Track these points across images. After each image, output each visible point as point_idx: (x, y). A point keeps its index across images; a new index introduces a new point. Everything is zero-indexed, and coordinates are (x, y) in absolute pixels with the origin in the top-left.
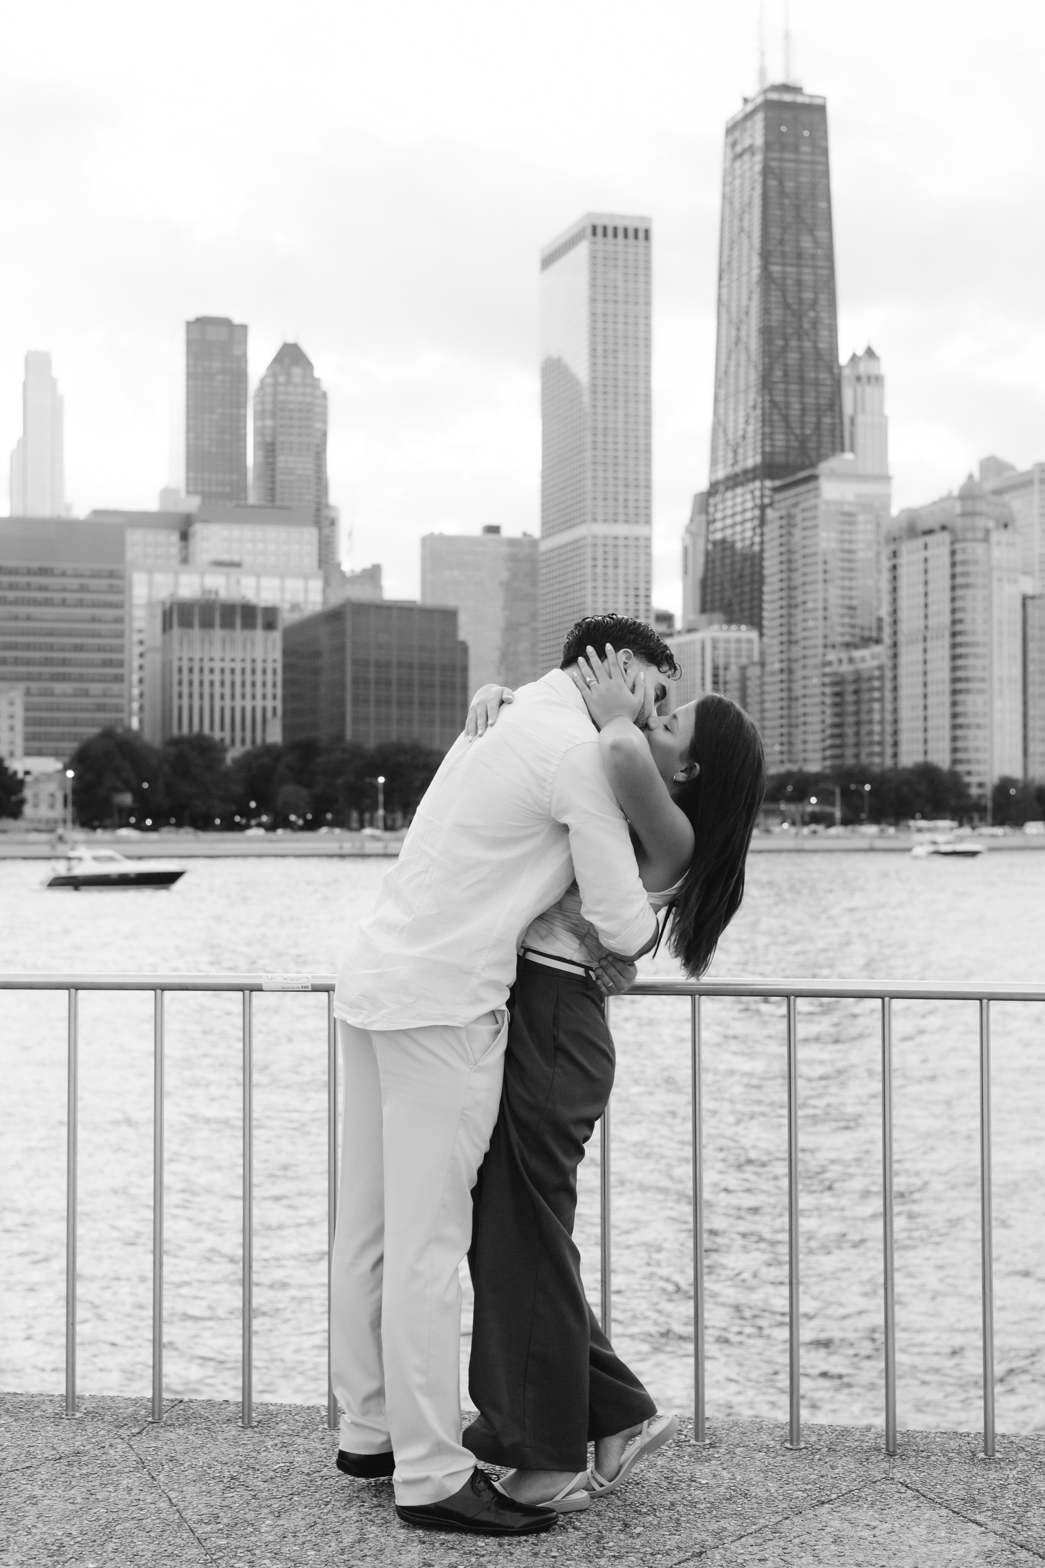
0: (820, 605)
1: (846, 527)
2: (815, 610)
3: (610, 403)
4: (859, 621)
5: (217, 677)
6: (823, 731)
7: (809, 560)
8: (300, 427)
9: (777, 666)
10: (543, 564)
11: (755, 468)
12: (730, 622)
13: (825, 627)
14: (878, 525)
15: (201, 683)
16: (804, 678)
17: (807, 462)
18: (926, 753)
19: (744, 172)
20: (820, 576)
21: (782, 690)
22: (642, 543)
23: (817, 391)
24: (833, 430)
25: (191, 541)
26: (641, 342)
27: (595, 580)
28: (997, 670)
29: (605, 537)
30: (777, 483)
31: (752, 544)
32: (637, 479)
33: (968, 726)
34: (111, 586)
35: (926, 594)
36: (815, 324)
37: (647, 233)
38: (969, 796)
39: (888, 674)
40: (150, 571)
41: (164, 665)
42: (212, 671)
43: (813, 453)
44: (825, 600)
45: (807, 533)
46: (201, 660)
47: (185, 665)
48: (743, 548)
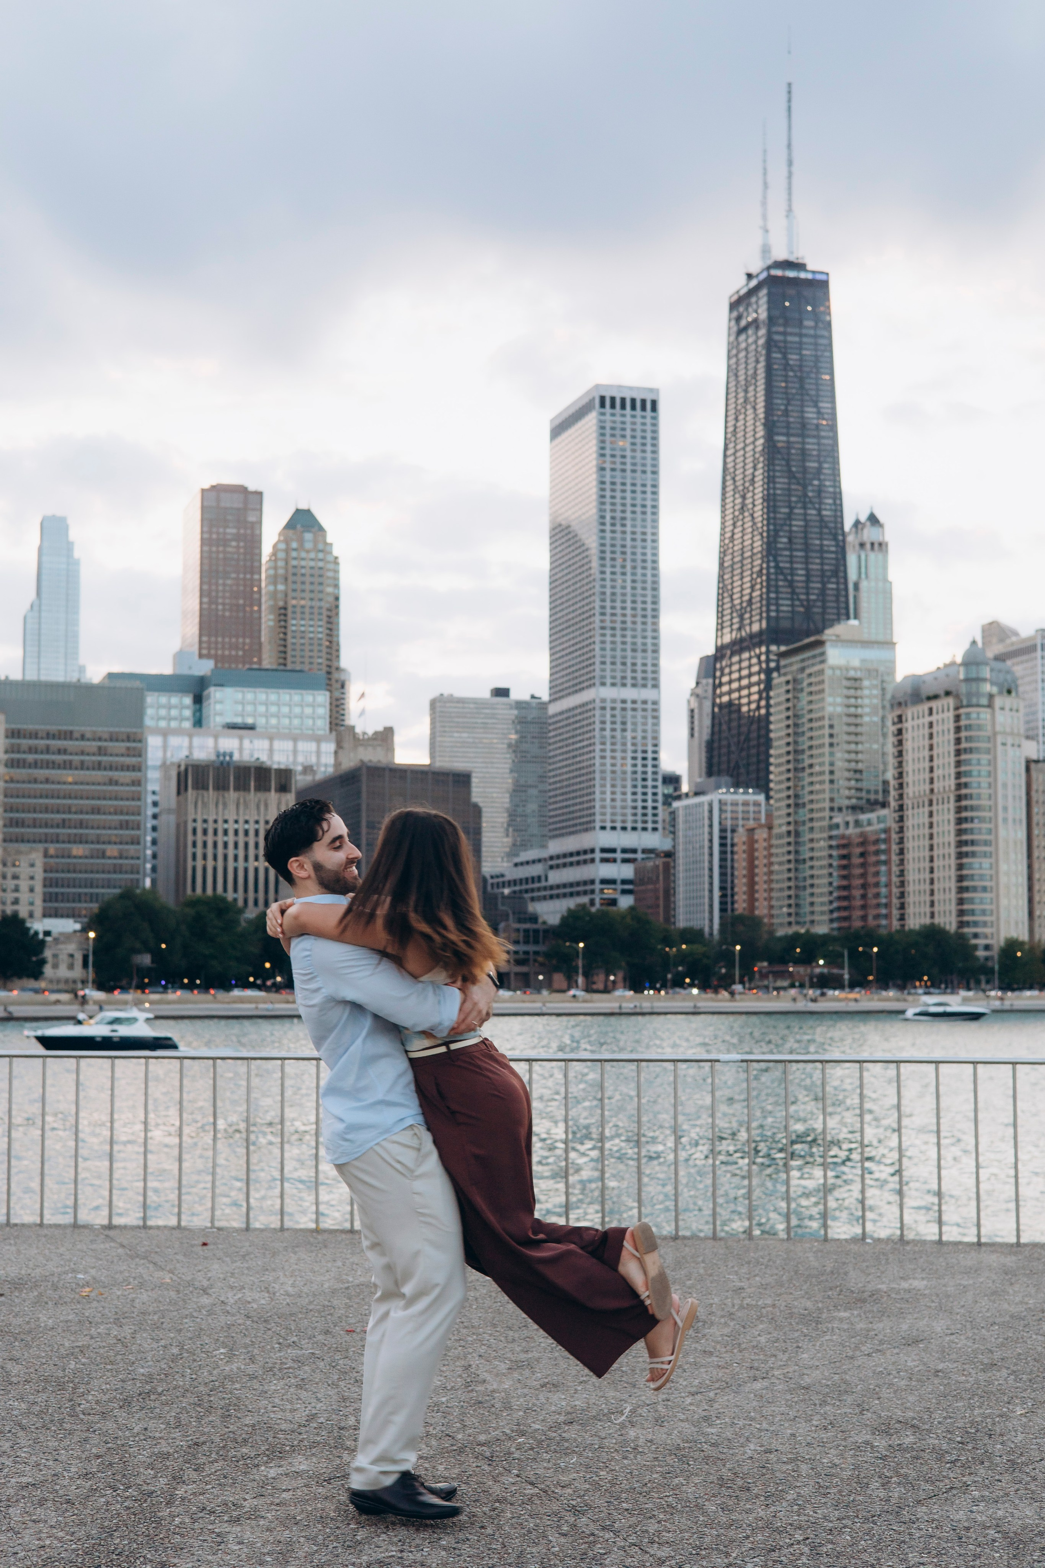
0: (827, 768)
1: (852, 692)
2: (822, 773)
3: (618, 570)
4: (864, 785)
5: (231, 839)
6: (831, 893)
7: (814, 725)
8: (312, 591)
9: (784, 829)
10: (551, 728)
11: (761, 632)
12: (737, 785)
13: (832, 790)
14: (883, 689)
15: (215, 844)
16: (812, 840)
17: (812, 626)
18: (932, 915)
19: (748, 345)
20: (827, 740)
21: (789, 852)
22: (649, 706)
23: (822, 558)
24: (837, 596)
25: (205, 704)
26: (649, 510)
27: (603, 743)
28: (1002, 832)
29: (614, 701)
30: (783, 648)
31: (758, 708)
32: (644, 644)
33: (975, 889)
34: (128, 748)
35: (931, 759)
36: (820, 491)
37: (654, 403)
38: (977, 959)
39: (895, 837)
40: (165, 734)
41: (178, 826)
42: (226, 832)
43: (818, 618)
44: (832, 764)
45: (813, 698)
46: (215, 821)
47: (199, 826)
48: (749, 711)
